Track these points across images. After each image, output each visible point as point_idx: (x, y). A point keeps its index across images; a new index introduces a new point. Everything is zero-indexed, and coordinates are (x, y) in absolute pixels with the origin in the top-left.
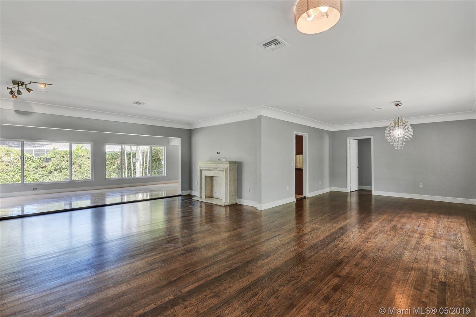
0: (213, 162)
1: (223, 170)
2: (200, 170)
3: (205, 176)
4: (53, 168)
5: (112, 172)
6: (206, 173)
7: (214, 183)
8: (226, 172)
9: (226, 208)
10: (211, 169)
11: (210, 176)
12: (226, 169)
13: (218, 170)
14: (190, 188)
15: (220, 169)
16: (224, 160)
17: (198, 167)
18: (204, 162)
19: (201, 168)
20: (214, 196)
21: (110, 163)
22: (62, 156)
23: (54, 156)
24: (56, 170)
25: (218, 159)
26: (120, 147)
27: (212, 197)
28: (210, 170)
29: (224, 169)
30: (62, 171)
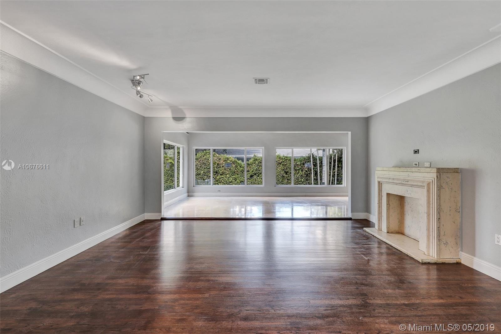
0: (402, 169)
1: (421, 186)
2: (379, 182)
3: (388, 194)
4: (253, 172)
5: (300, 178)
6: (388, 189)
7: (407, 207)
8: (428, 191)
9: (428, 269)
10: (398, 182)
11: (397, 194)
12: (429, 184)
13: (412, 186)
14: (367, 209)
15: (416, 184)
16: (427, 165)
17: (376, 177)
18: (385, 169)
19: (379, 180)
20: (407, 231)
21: (298, 169)
22: (259, 162)
23: (254, 162)
24: (255, 174)
25: (414, 163)
26: (290, 150)
27: (403, 234)
28: (397, 184)
29: (425, 184)
30: (260, 175)
